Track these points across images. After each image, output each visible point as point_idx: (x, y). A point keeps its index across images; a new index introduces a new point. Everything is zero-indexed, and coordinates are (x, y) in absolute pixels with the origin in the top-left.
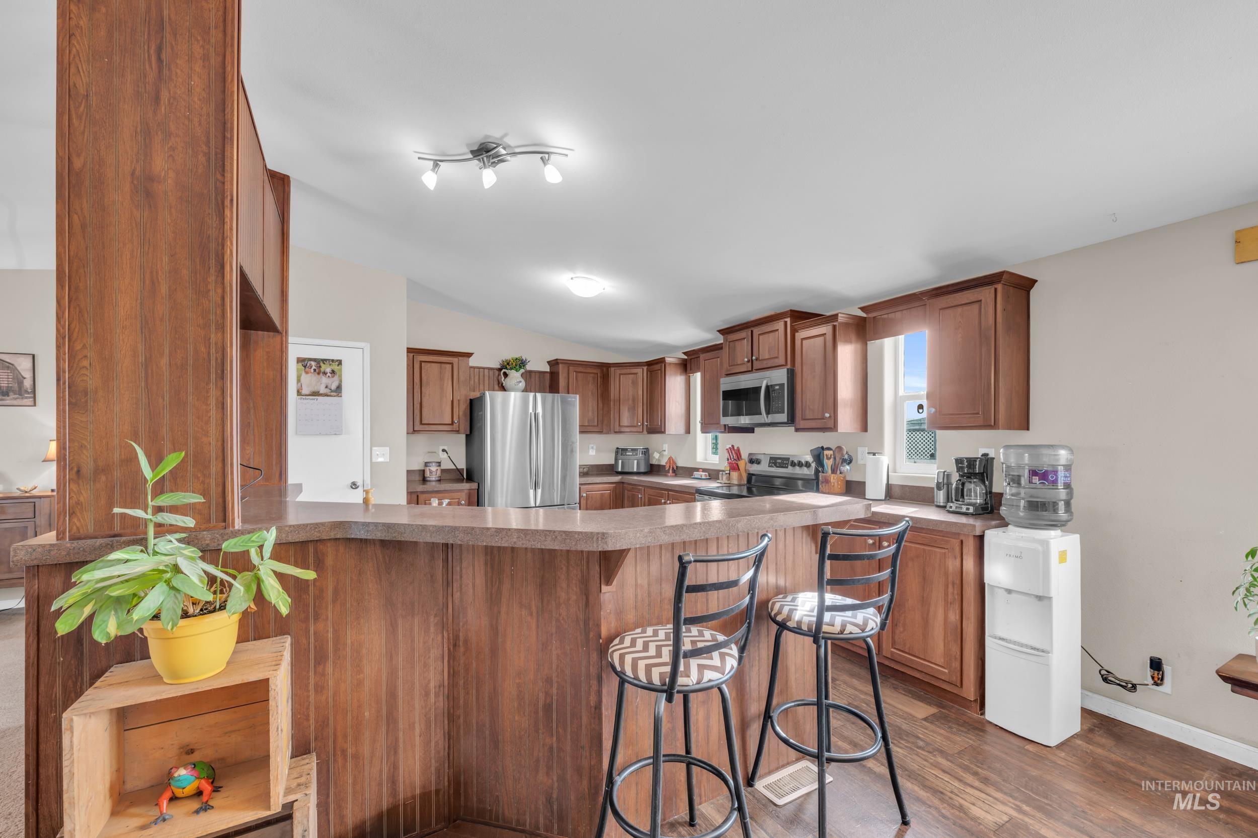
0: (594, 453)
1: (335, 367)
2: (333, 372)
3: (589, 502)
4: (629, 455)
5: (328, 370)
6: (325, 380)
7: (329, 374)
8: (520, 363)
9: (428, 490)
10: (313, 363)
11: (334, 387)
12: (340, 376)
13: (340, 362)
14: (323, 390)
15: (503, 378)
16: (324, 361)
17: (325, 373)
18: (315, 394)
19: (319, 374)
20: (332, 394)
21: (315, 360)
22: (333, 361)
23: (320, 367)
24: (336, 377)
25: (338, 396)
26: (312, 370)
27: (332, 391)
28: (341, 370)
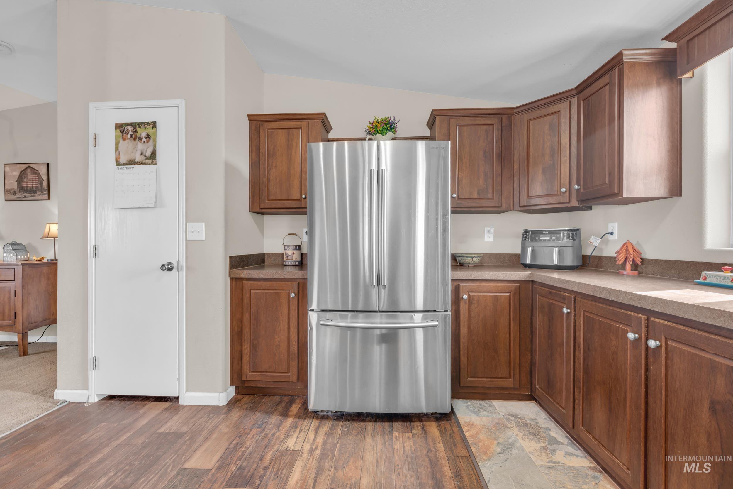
0: (492, 239)
1: (150, 131)
2: (148, 136)
3: (473, 308)
5: (144, 135)
6: (140, 146)
7: (144, 139)
8: (390, 125)
9: (253, 276)
10: (130, 128)
11: (148, 154)
12: (155, 141)
13: (154, 125)
14: (138, 158)
16: (140, 124)
17: (140, 138)
18: (132, 163)
19: (135, 139)
20: (147, 161)
21: (131, 125)
22: (148, 123)
23: (136, 132)
24: (151, 142)
25: (152, 163)
26: (129, 136)
27: (147, 158)
28: (155, 134)
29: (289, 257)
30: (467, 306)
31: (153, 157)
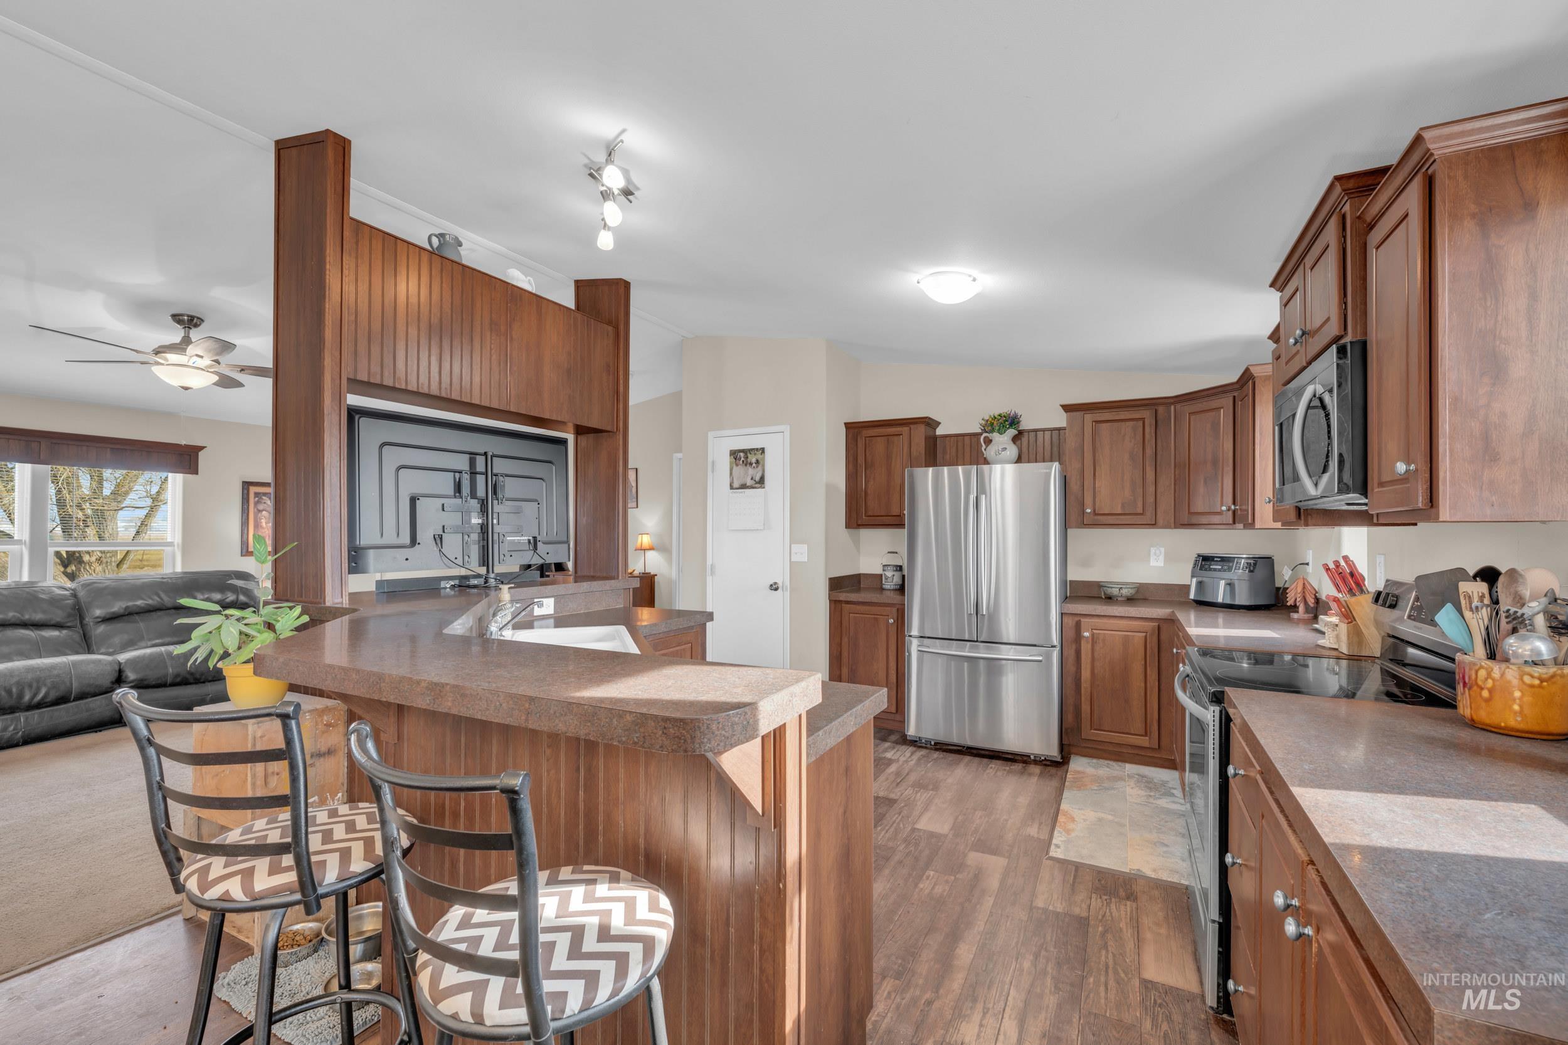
0: (1161, 563)
1: (759, 456)
2: (757, 462)
3: (1097, 648)
4: (1215, 570)
5: (754, 460)
6: (751, 471)
7: (754, 465)
8: (1011, 421)
9: (852, 600)
10: (742, 454)
11: (757, 479)
12: (763, 466)
13: (763, 450)
14: (749, 482)
15: (984, 446)
16: (751, 450)
17: (751, 464)
18: (744, 486)
19: (746, 465)
20: (757, 485)
21: (743, 451)
22: (757, 449)
23: (747, 457)
24: (760, 467)
25: (761, 487)
26: (741, 462)
27: (757, 483)
28: (763, 459)
29: (889, 580)
30: (1090, 646)
31: (762, 481)
